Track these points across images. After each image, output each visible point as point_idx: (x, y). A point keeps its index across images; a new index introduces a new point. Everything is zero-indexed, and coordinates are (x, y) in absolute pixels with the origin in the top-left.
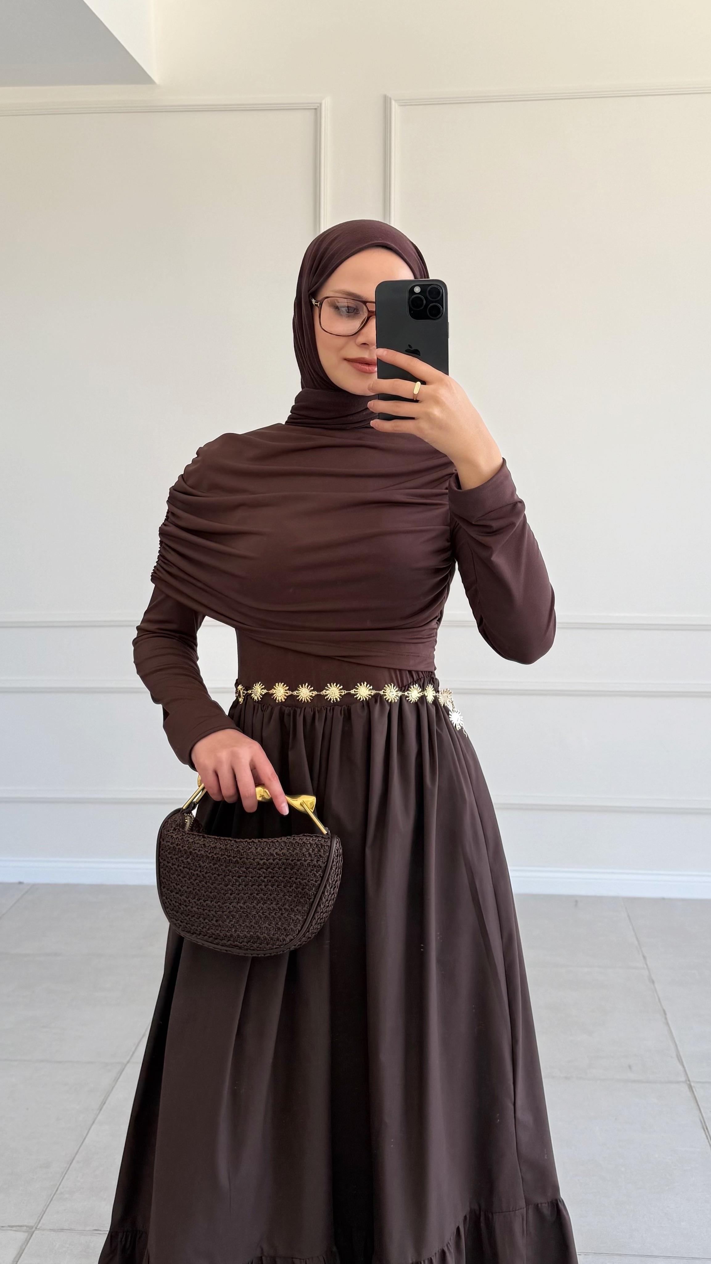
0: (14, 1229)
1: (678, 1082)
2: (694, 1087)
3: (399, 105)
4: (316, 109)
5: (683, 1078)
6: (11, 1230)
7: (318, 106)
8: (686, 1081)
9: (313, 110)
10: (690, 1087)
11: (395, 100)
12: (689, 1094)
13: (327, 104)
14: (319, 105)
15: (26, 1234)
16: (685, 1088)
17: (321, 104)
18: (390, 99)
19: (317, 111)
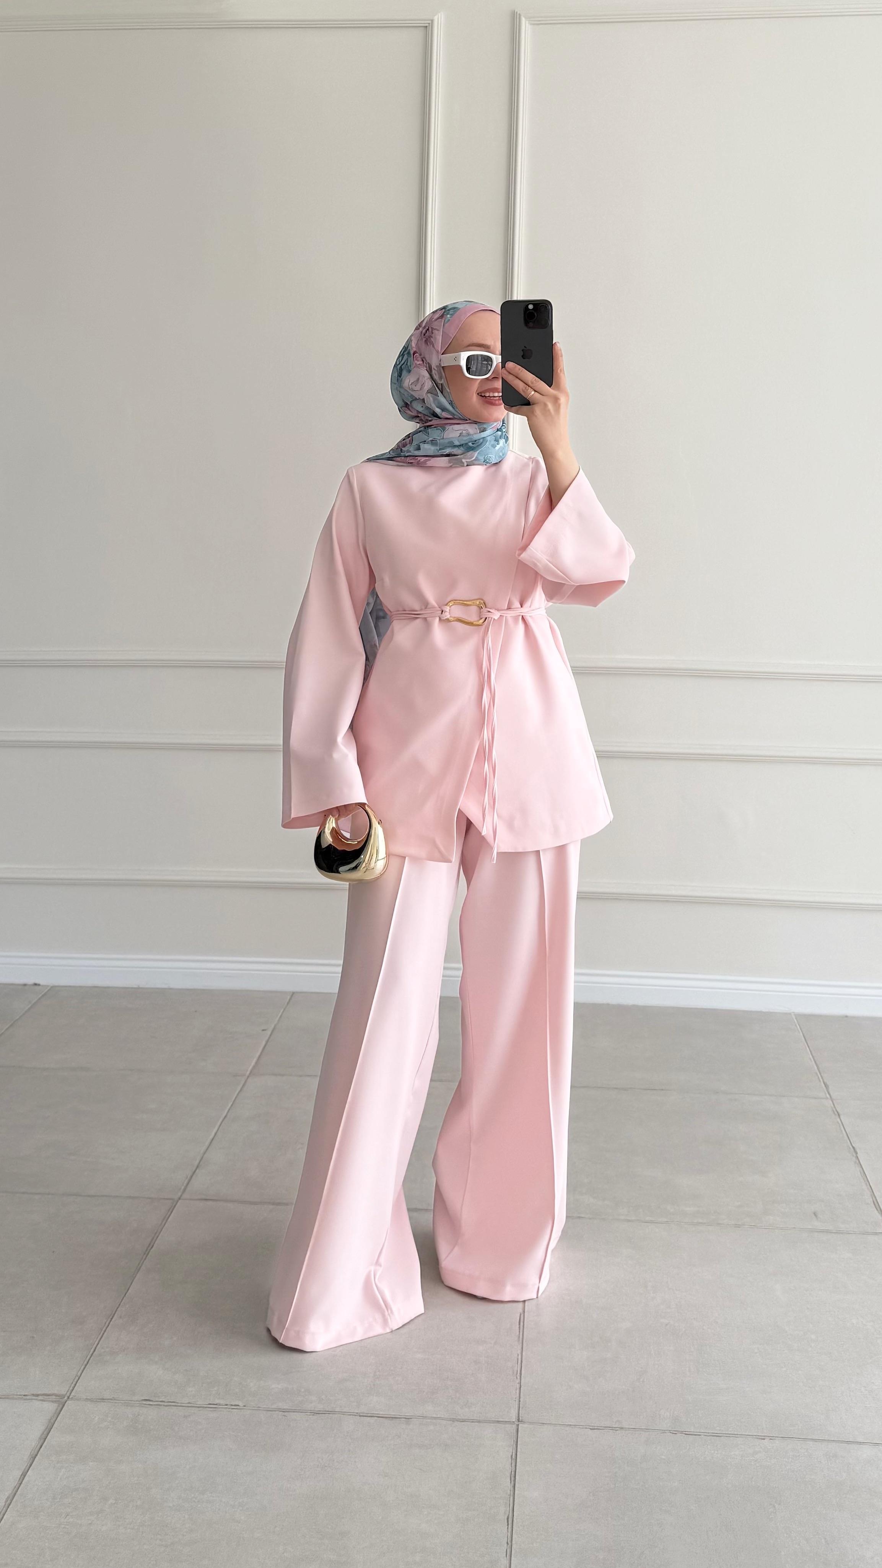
0: (40, 1398)
1: (876, 1234)
3: (531, 24)
6: (37, 1399)
7: (429, 23)
9: (423, 28)
11: (525, 18)
13: (440, 20)
15: (56, 1405)
17: (432, 21)
18: (519, 14)
19: (427, 29)
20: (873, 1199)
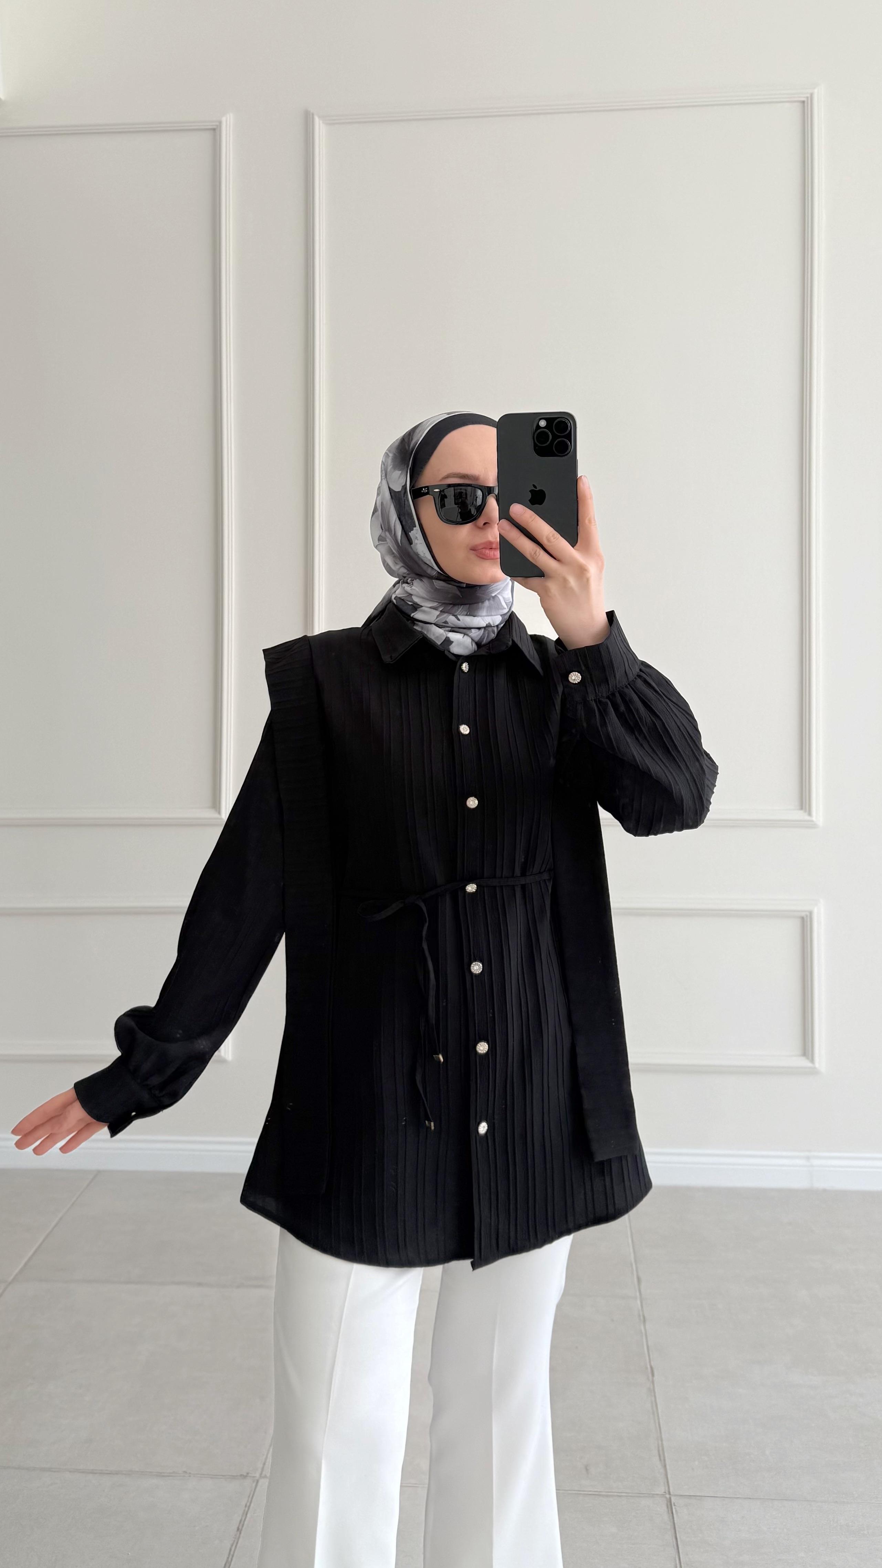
1: (653, 1496)
2: (675, 1505)
3: (326, 125)
4: (214, 129)
5: (661, 1490)
7: (217, 126)
8: (665, 1492)
9: (211, 131)
10: (670, 1505)
11: (319, 117)
12: (666, 1517)
13: (229, 124)
14: (217, 124)
16: (663, 1508)
17: (220, 122)
18: (313, 114)
19: (215, 131)
20: (658, 1445)
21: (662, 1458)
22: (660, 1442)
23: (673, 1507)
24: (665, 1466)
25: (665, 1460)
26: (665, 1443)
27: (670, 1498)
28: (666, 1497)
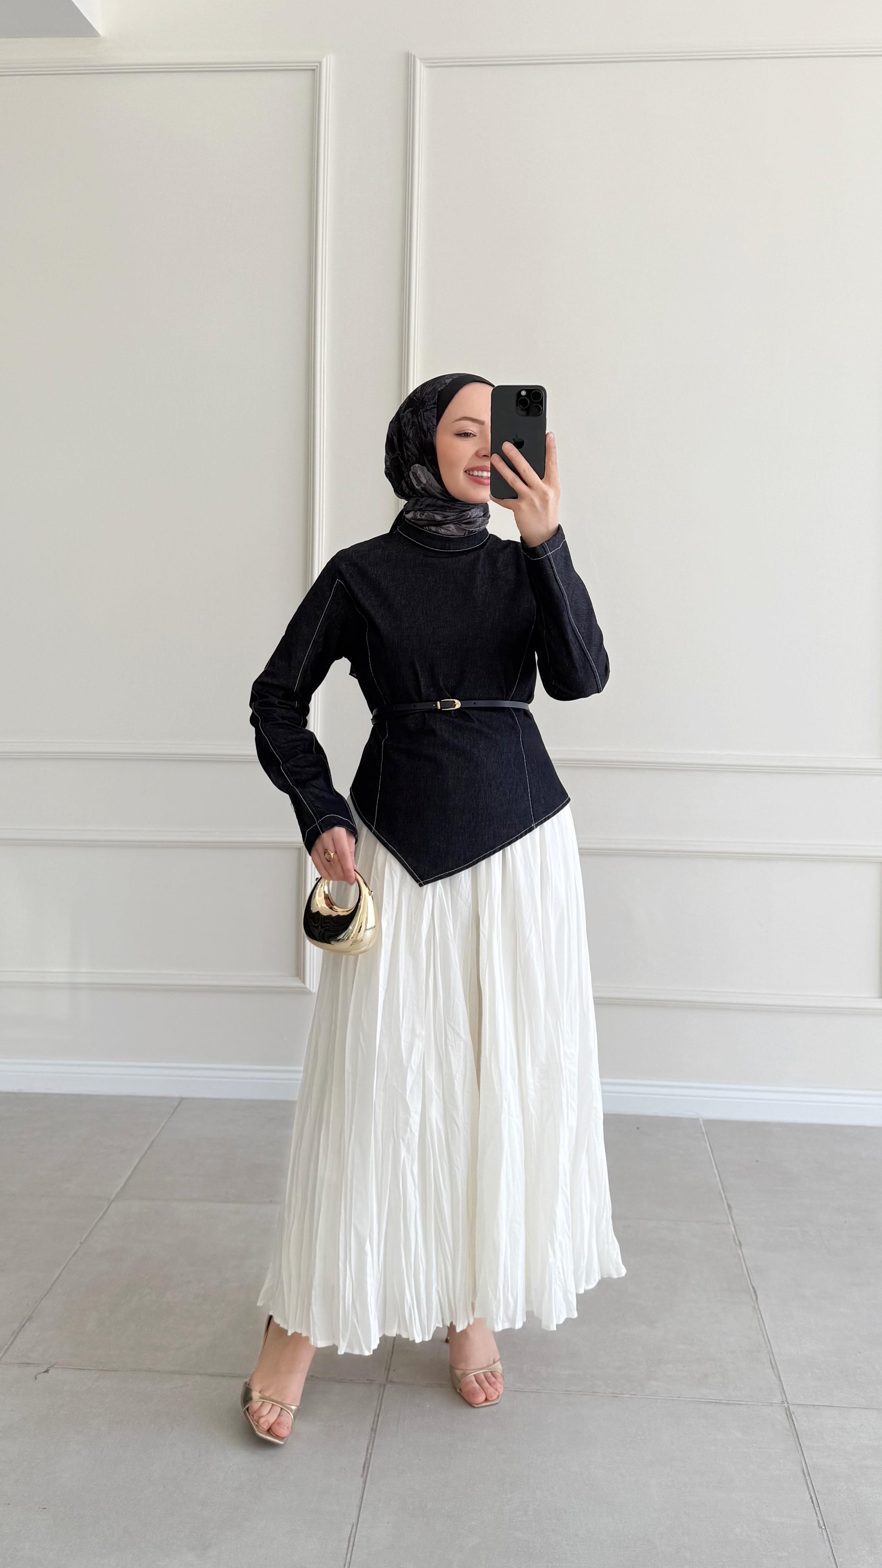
1: (771, 1404)
2: (793, 1413)
3: (426, 67)
5: (778, 1399)
7: (317, 66)
8: (783, 1402)
9: (311, 72)
10: (789, 1415)
11: (420, 60)
12: (786, 1424)
13: (329, 63)
14: (318, 64)
16: (782, 1415)
17: (320, 63)
18: (414, 58)
19: (314, 71)
20: (770, 1357)
21: (776, 1371)
22: (772, 1356)
23: (792, 1415)
24: (780, 1377)
25: (778, 1372)
26: (776, 1357)
27: (789, 1406)
28: (785, 1406)
